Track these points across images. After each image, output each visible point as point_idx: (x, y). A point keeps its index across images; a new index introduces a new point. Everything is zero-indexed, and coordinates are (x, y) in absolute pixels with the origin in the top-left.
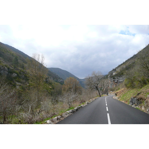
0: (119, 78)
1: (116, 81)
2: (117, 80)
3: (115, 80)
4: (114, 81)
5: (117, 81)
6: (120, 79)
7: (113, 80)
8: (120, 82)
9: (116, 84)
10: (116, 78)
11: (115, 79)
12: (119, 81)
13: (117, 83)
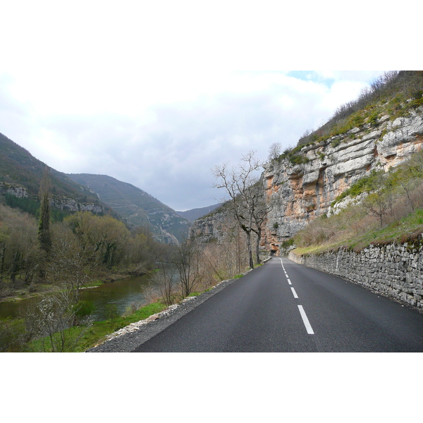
0: (330, 149)
1: (312, 177)
2: (318, 164)
3: (308, 167)
4: (297, 176)
5: (322, 170)
6: (340, 155)
7: (291, 171)
8: (338, 176)
9: (311, 191)
10: (310, 155)
11: (307, 161)
12: (335, 170)
13: (317, 184)
